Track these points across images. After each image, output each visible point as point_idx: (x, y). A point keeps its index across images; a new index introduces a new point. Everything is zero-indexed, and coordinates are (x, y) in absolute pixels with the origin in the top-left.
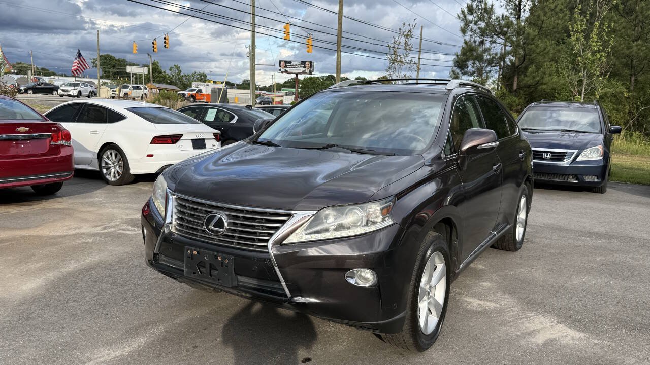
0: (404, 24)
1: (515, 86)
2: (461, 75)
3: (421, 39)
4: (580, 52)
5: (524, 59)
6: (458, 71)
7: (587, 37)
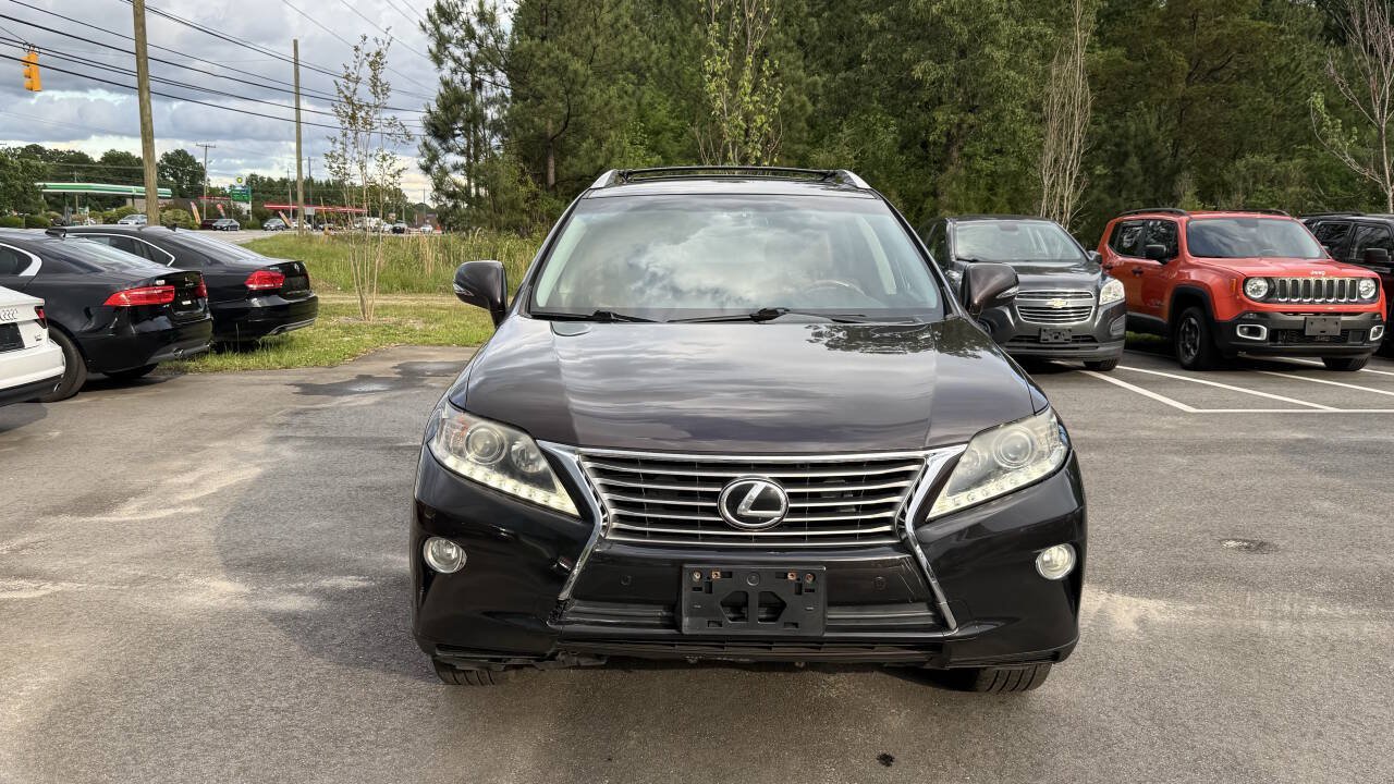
0: (365, 38)
1: (552, 180)
2: (442, 152)
3: (296, 63)
4: (723, 114)
5: (566, 123)
6: (435, 143)
7: (734, 86)
